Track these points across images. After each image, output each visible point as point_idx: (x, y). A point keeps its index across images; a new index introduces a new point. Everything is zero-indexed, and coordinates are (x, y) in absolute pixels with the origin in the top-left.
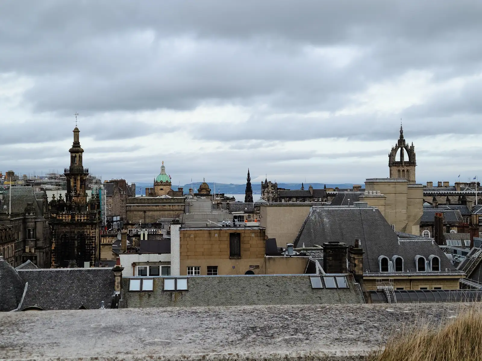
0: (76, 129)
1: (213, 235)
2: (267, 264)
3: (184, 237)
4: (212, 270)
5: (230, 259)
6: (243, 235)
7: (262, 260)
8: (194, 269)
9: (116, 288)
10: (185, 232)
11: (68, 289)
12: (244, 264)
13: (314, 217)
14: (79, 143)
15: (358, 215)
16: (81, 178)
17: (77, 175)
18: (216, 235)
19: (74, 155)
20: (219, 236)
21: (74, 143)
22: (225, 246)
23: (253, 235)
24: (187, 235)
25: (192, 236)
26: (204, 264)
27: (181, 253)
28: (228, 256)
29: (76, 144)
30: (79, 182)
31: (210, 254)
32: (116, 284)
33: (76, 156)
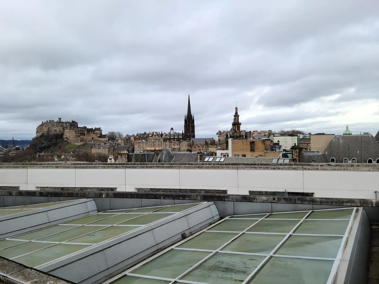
0: (236, 107)
1: (244, 142)
2: (266, 154)
3: (233, 143)
4: (244, 156)
5: (250, 152)
6: (255, 142)
7: (263, 153)
8: (237, 155)
9: (198, 159)
10: (233, 141)
11: (185, 159)
12: (256, 154)
13: (335, 139)
14: (237, 113)
15: (360, 138)
16: (237, 126)
17: (236, 125)
18: (245, 142)
19: (235, 117)
20: (246, 143)
21: (235, 113)
22: (249, 147)
23: (260, 142)
24: (234, 143)
25: (236, 143)
26: (241, 153)
27: (232, 149)
28: (250, 151)
29: (236, 113)
30: (237, 128)
31: (243, 150)
32: (198, 158)
33: (236, 118)
